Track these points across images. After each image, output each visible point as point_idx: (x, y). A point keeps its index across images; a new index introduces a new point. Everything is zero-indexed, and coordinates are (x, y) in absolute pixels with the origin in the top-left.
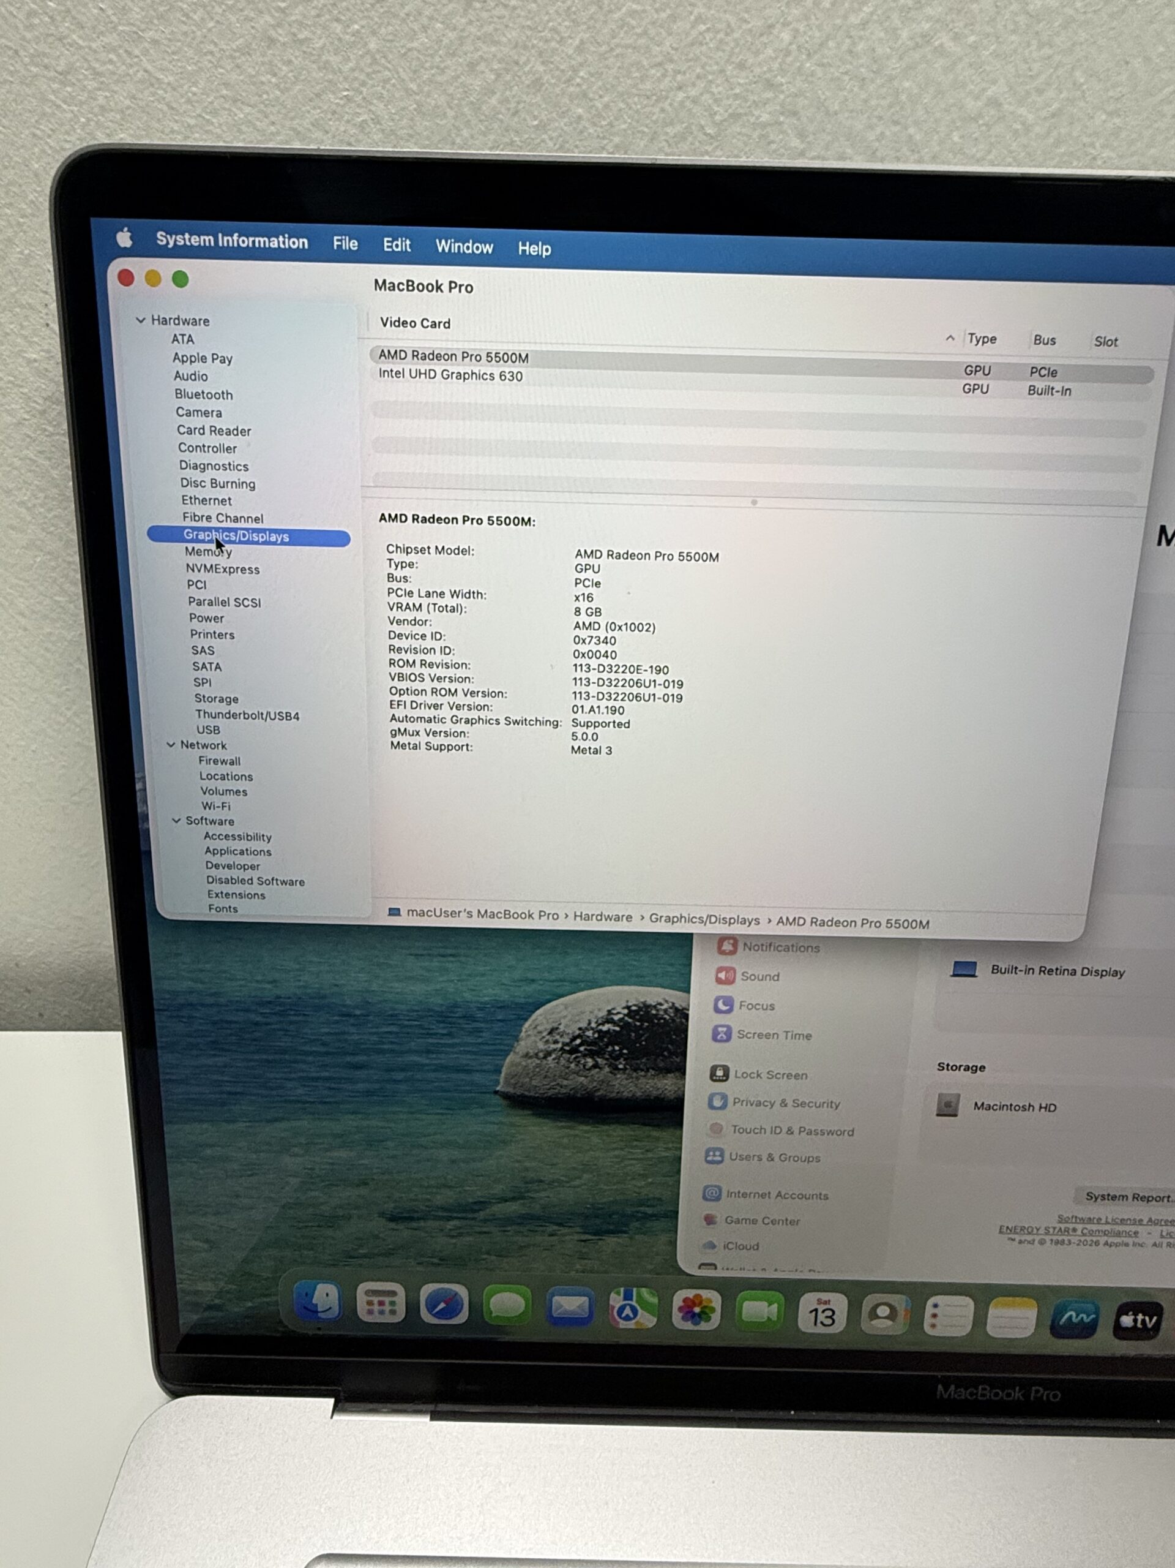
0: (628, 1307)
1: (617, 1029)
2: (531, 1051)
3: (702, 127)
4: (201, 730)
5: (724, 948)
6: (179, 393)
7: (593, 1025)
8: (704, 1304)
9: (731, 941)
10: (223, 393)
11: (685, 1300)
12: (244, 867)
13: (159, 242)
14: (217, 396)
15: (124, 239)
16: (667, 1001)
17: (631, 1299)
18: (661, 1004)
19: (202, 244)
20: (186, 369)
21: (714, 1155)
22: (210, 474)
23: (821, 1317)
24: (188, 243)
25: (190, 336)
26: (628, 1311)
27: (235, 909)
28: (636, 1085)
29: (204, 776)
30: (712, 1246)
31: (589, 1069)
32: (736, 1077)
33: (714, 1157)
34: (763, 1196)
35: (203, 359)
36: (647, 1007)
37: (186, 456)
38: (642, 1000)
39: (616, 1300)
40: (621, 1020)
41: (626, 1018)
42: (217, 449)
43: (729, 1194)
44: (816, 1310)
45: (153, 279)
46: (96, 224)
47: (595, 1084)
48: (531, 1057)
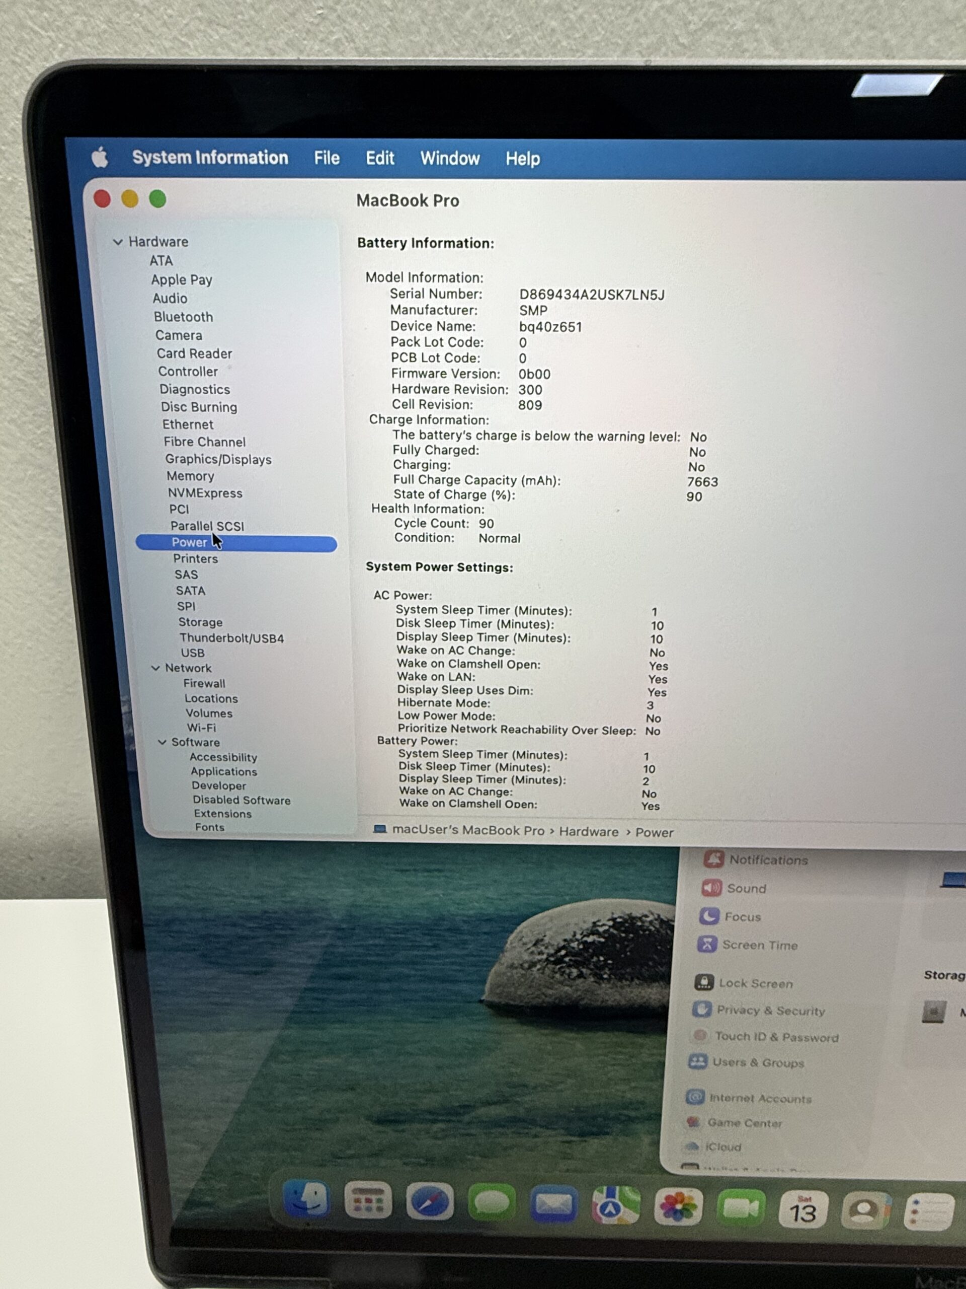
0: (610, 1205)
1: (602, 940)
2: (516, 962)
3: (676, 37)
4: (186, 654)
5: (710, 861)
6: (159, 316)
7: (578, 937)
8: (686, 1201)
9: (718, 855)
10: (203, 315)
11: (668, 1198)
12: (230, 787)
13: (135, 161)
14: (197, 318)
15: (99, 159)
16: (652, 914)
17: (614, 1197)
18: (646, 916)
19: (180, 162)
20: (165, 291)
21: (698, 1061)
22: (191, 397)
23: (802, 1213)
24: (165, 162)
25: (169, 257)
26: (610, 1208)
27: (222, 829)
28: (620, 995)
29: (189, 699)
30: (694, 1146)
31: (574, 979)
32: (721, 986)
33: (698, 1062)
34: (746, 1099)
35: (183, 281)
36: (632, 919)
37: (167, 380)
38: (628, 912)
39: (599, 1197)
40: (605, 932)
41: (612, 930)
42: (199, 372)
43: (712, 1098)
44: (797, 1207)
45: (130, 199)
46: (71, 143)
47: (579, 993)
48: (516, 968)
